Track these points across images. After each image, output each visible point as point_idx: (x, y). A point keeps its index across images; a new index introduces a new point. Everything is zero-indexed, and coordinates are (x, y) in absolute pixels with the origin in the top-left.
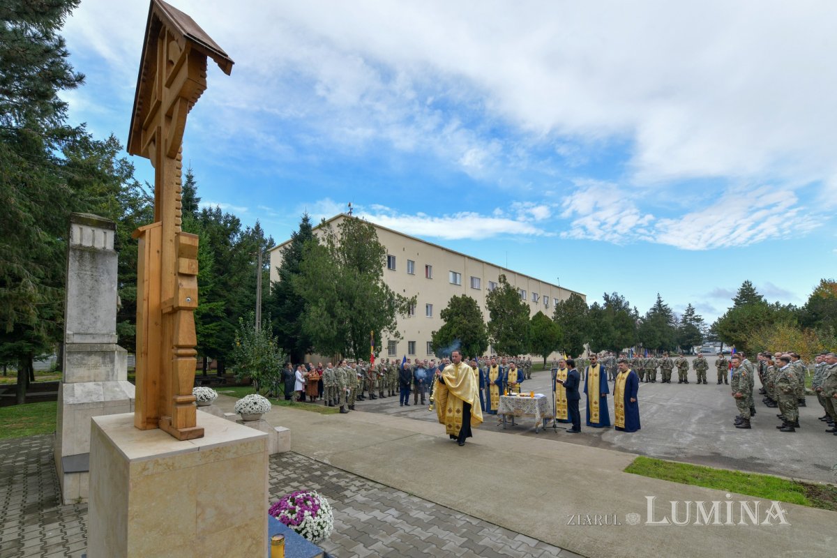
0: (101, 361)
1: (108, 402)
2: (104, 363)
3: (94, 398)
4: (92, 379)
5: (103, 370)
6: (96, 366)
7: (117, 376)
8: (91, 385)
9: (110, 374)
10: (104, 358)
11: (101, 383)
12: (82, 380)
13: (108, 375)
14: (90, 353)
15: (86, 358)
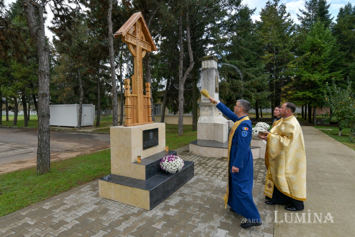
0: (209, 109)
1: (208, 123)
2: (210, 110)
3: (205, 122)
4: (207, 115)
5: (209, 112)
6: (207, 111)
7: (213, 115)
8: (206, 117)
9: (212, 114)
10: (210, 108)
11: (209, 117)
12: (204, 115)
13: (211, 114)
14: (206, 106)
15: (205, 108)
